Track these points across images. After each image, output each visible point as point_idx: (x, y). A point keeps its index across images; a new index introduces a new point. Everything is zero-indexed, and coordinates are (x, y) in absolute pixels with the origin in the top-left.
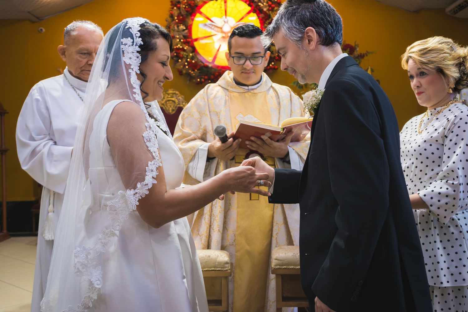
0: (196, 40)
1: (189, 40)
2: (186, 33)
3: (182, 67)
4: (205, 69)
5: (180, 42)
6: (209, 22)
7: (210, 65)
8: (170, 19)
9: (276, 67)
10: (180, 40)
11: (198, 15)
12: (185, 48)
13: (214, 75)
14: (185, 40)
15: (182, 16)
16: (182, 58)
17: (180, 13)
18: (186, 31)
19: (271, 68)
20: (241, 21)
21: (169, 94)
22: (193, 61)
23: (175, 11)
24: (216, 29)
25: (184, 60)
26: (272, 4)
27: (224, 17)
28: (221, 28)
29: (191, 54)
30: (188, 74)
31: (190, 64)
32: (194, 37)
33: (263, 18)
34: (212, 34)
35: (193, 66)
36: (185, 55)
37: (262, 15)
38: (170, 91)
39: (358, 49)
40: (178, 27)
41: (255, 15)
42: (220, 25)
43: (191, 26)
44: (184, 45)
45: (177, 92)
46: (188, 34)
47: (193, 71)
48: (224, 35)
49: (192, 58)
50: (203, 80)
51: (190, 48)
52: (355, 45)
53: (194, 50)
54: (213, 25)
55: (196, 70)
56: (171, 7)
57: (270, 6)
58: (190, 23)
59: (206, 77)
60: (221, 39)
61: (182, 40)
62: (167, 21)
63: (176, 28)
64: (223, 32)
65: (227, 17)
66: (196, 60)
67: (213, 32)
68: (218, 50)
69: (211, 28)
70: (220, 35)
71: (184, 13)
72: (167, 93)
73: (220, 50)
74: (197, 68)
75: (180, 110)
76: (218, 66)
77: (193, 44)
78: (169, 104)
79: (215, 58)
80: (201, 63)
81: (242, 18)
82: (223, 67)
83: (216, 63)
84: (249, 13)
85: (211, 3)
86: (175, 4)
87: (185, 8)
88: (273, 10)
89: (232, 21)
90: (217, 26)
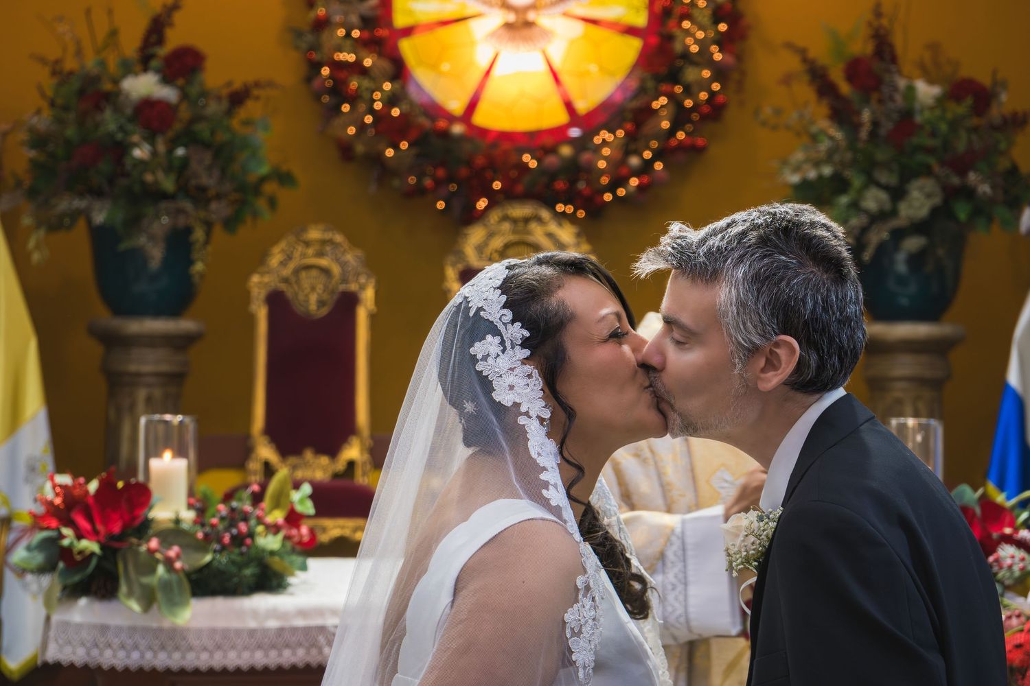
0: (408, 32)
3: (352, 130)
4: (437, 142)
5: (348, 43)
7: (458, 129)
9: (700, 141)
10: (348, 35)
12: (368, 62)
13: (469, 165)
14: (367, 34)
16: (353, 99)
19: (681, 146)
21: (307, 244)
22: (396, 112)
25: (362, 107)
29: (387, 86)
30: (376, 160)
31: (381, 120)
32: (400, 20)
34: (468, 12)
35: (394, 130)
38: (314, 234)
39: (1004, 97)
44: (363, 53)
45: (339, 238)
46: (379, 12)
47: (396, 147)
48: (511, 17)
49: (391, 101)
50: (428, 182)
51: (385, 65)
53: (399, 70)
55: (404, 145)
59: (441, 173)
60: (502, 31)
61: (356, 33)
66: (405, 107)
68: (488, 73)
72: (300, 240)
73: (496, 72)
74: (410, 137)
75: (348, 302)
76: (483, 132)
77: (396, 49)
78: (307, 279)
79: (474, 101)
80: (423, 120)
82: (503, 134)
83: (480, 119)
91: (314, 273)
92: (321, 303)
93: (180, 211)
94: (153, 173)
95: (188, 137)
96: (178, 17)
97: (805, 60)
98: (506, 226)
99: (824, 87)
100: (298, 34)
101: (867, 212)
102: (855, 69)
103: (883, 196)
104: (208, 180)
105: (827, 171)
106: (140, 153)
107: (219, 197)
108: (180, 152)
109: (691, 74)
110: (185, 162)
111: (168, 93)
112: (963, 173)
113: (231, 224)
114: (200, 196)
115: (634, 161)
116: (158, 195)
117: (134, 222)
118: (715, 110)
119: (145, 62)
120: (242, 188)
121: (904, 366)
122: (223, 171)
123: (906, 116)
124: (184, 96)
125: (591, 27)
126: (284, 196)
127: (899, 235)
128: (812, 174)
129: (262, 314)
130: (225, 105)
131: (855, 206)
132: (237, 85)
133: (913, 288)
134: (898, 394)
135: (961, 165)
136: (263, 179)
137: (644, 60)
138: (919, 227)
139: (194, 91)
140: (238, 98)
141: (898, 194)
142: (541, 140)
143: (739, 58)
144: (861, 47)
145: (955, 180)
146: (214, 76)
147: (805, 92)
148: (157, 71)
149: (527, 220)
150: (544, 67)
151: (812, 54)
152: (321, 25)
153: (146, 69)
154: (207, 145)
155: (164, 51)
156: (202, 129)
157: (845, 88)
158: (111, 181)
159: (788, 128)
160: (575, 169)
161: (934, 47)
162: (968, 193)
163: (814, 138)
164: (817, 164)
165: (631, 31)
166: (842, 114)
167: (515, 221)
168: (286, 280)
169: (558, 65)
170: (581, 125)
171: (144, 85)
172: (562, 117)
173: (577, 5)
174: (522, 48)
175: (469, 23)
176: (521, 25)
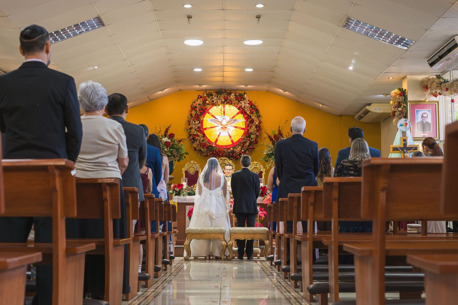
0: (205, 129)
1: (201, 130)
2: (200, 125)
3: (196, 146)
4: (210, 147)
6: (214, 119)
7: (214, 145)
8: (190, 117)
11: (207, 114)
12: (199, 134)
13: (216, 151)
14: (198, 130)
15: (198, 115)
16: (196, 141)
17: (197, 113)
18: (200, 124)
19: (251, 148)
21: (191, 163)
22: (203, 143)
23: (194, 113)
24: (218, 123)
25: (198, 142)
26: (253, 110)
27: (223, 116)
28: (221, 122)
29: (202, 138)
30: (200, 150)
31: (201, 144)
32: (204, 127)
33: (247, 117)
34: (215, 126)
35: (203, 145)
36: (199, 139)
37: (246, 116)
38: (192, 162)
40: (195, 122)
41: (242, 115)
42: (220, 121)
43: (202, 121)
45: (196, 163)
47: (203, 148)
48: (222, 127)
49: (203, 141)
50: (209, 154)
51: (202, 135)
53: (204, 135)
54: (216, 120)
56: (191, 109)
57: (251, 111)
58: (202, 119)
59: (211, 152)
60: (221, 129)
62: (188, 118)
63: (193, 122)
64: (222, 125)
65: (225, 116)
66: (205, 142)
68: (219, 136)
69: (215, 122)
70: (220, 126)
71: (199, 113)
74: (206, 147)
75: (197, 172)
76: (218, 145)
77: (204, 132)
78: (191, 169)
79: (216, 141)
80: (208, 144)
81: (234, 117)
82: (221, 146)
83: (217, 143)
84: (238, 114)
85: (215, 107)
86: (193, 108)
87: (200, 110)
88: (252, 113)
89: (228, 118)
90: (218, 121)
92: (193, 172)
93: (172, 158)
94: (168, 153)
95: (172, 147)
96: (170, 129)
98: (221, 161)
99: (271, 139)
100: (187, 130)
102: (275, 136)
104: (176, 154)
105: (271, 152)
106: (166, 150)
107: (177, 156)
108: (171, 149)
109: (252, 136)
110: (172, 150)
111: (169, 141)
113: (179, 161)
114: (174, 156)
115: (243, 150)
118: (256, 142)
119: (165, 136)
120: (181, 155)
122: (178, 153)
124: (172, 141)
125: (235, 128)
126: (187, 156)
128: (269, 153)
129: (184, 174)
130: (178, 142)
132: (179, 139)
136: (184, 154)
137: (244, 134)
139: (173, 140)
140: (180, 141)
142: (227, 147)
143: (260, 133)
144: (277, 133)
146: (175, 138)
147: (268, 140)
148: (167, 137)
149: (224, 160)
150: (228, 135)
151: (269, 134)
152: (191, 128)
153: (165, 137)
154: (175, 148)
155: (168, 134)
156: (175, 146)
157: (274, 139)
159: (265, 145)
160: (233, 152)
163: (269, 147)
164: (269, 151)
165: (242, 129)
166: (273, 143)
167: (222, 160)
168: (188, 169)
169: (230, 134)
170: (234, 145)
171: (165, 139)
172: (231, 143)
173: (233, 125)
174: (224, 132)
175: (216, 127)
176: (224, 128)
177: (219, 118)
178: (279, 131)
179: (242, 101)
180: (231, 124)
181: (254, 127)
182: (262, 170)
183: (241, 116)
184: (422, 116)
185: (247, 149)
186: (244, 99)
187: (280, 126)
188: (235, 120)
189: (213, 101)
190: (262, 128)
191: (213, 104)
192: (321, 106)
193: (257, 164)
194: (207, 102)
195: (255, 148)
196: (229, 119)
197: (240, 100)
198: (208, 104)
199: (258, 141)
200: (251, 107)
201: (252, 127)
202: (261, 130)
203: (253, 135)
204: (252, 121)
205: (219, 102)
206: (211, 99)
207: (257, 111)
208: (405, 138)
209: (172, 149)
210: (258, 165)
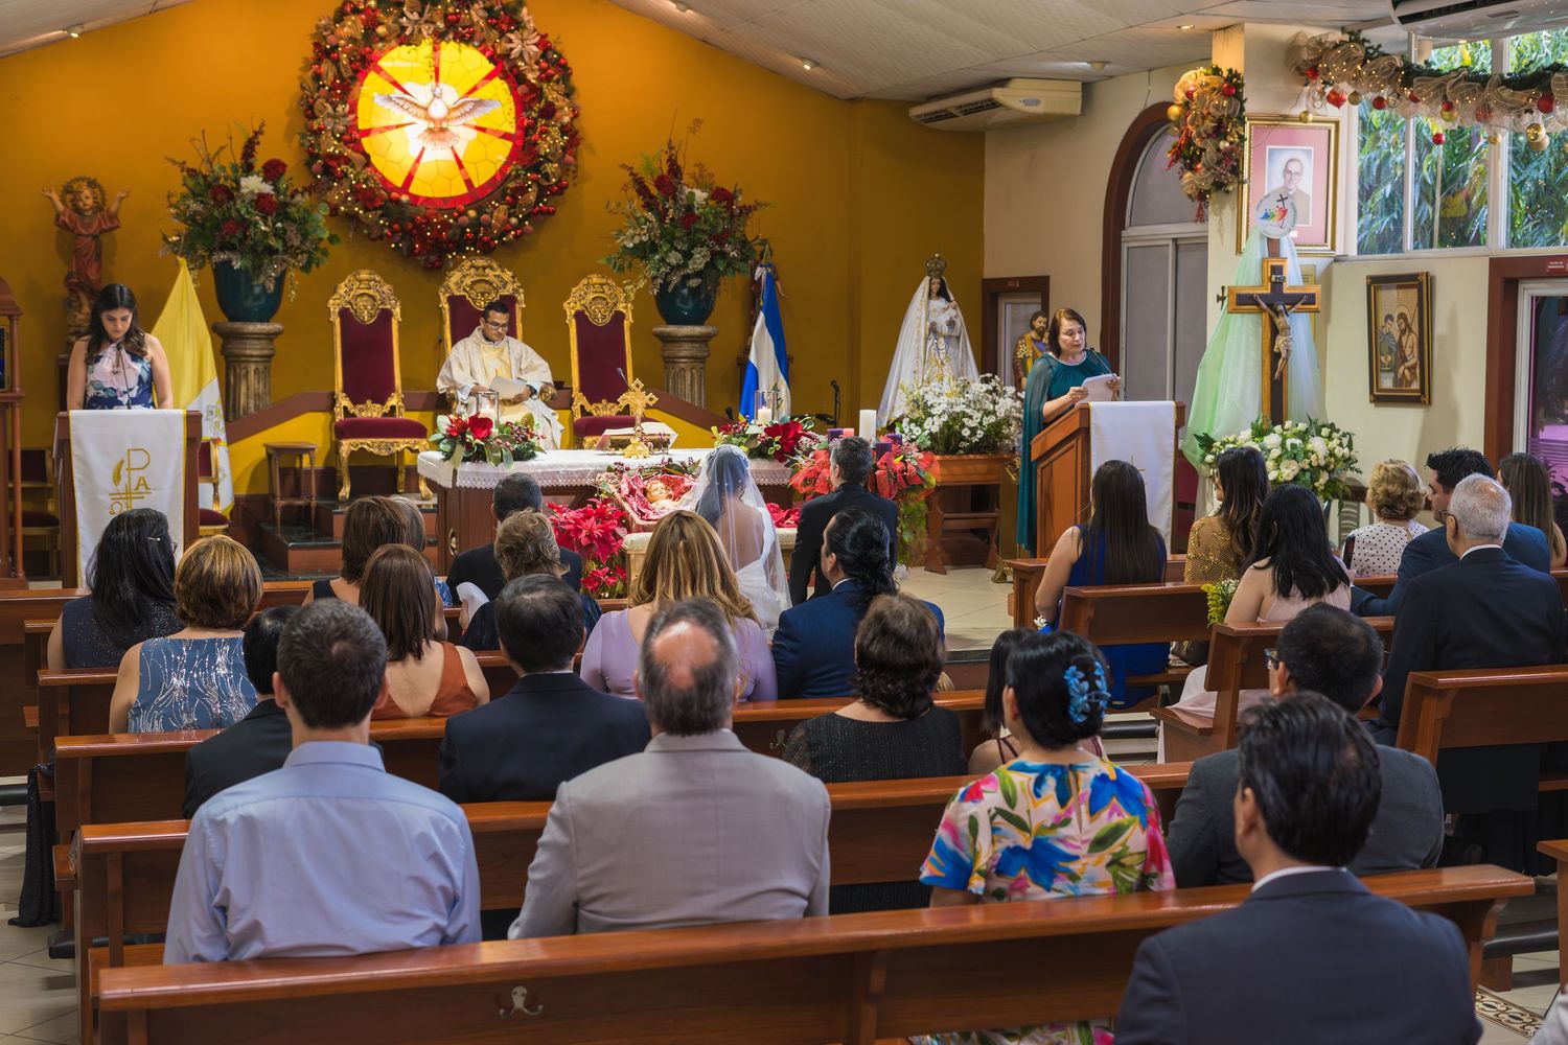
0: (367, 133)
1: (353, 137)
3: (337, 198)
4: (390, 205)
6: (398, 93)
7: (401, 196)
8: (311, 84)
9: (551, 208)
11: (372, 76)
12: (346, 155)
13: (413, 220)
15: (343, 78)
17: (339, 71)
19: (541, 212)
20: (472, 95)
21: (360, 281)
22: (364, 186)
23: (326, 68)
24: (413, 109)
26: (549, 67)
28: (426, 109)
29: (363, 172)
30: (354, 217)
31: (355, 191)
32: (362, 126)
33: (524, 95)
34: (404, 122)
35: (366, 198)
36: (348, 173)
37: (522, 89)
38: (364, 275)
39: (740, 199)
40: (334, 106)
41: (505, 85)
42: (423, 102)
43: (357, 102)
44: (343, 147)
45: (378, 278)
46: (352, 122)
47: (366, 209)
48: (432, 126)
49: (366, 180)
50: (386, 231)
51: (360, 157)
52: (735, 191)
53: (366, 159)
54: (407, 100)
56: (314, 55)
57: (543, 70)
58: (355, 96)
60: (427, 134)
61: (338, 136)
62: (301, 87)
63: (330, 109)
64: (429, 118)
65: (440, 84)
66: (370, 183)
67: (407, 118)
68: (418, 160)
69: (402, 107)
70: (423, 125)
71: (347, 73)
72: (355, 279)
73: (423, 161)
74: (377, 205)
75: (385, 316)
76: (418, 198)
77: (363, 145)
78: (361, 302)
79: (410, 178)
80: (383, 192)
81: (474, 89)
82: (428, 200)
83: (413, 189)
84: (490, 77)
85: (403, 50)
86: (324, 52)
87: (351, 62)
88: (548, 79)
89: (451, 95)
90: (416, 104)
91: (366, 298)
92: (371, 316)
93: (284, 260)
95: (283, 215)
96: (261, 138)
97: (631, 174)
98: (473, 271)
99: (642, 190)
100: (301, 136)
101: (669, 264)
102: (660, 181)
103: (680, 256)
104: (296, 243)
105: (647, 240)
106: (265, 227)
107: (302, 252)
108: (279, 225)
109: (547, 167)
110: (283, 228)
111: (267, 188)
112: (722, 245)
113: (306, 268)
114: (288, 249)
115: (513, 220)
116: (272, 251)
117: (258, 268)
118: (561, 189)
119: (248, 169)
120: (312, 247)
121: (685, 350)
122: (303, 238)
123: (690, 208)
124: (277, 190)
125: (481, 133)
127: (687, 277)
129: (337, 321)
131: (662, 260)
133: (690, 305)
134: (682, 365)
135: (721, 239)
136: (321, 240)
137: (514, 155)
138: (698, 274)
139: (283, 187)
141: (688, 255)
143: (575, 158)
144: (662, 166)
145: (717, 248)
147: (631, 192)
148: (259, 175)
149: (484, 268)
150: (453, 159)
151: (635, 170)
152: (318, 132)
153: (251, 173)
154: (294, 221)
157: (654, 191)
158: (241, 242)
160: (476, 224)
161: (700, 166)
162: (724, 255)
165: (506, 136)
166: (650, 204)
167: (477, 268)
168: (349, 303)
169: (461, 156)
170: (477, 197)
171: (253, 184)
172: (463, 190)
173: (472, 120)
174: (439, 146)
175: (406, 128)
176: (438, 131)
177: (421, 92)
178: (672, 162)
179: (512, 32)
180: (462, 115)
181: (555, 131)
182: (621, 307)
183: (499, 87)
184: (1287, 171)
185: (526, 217)
186: (519, 25)
187: (670, 141)
188: (479, 103)
189: (403, 29)
190: (582, 139)
191: (405, 40)
192: (807, 67)
193: (602, 285)
194: (381, 30)
195: (553, 213)
196: (457, 98)
197: (504, 27)
198: (382, 39)
199: (567, 186)
200: (543, 56)
201: (546, 132)
202: (578, 144)
203: (552, 162)
204: (549, 112)
205: (426, 30)
206: (395, 21)
207: (564, 70)
208: (1277, 263)
209: (281, 222)
210: (606, 288)
